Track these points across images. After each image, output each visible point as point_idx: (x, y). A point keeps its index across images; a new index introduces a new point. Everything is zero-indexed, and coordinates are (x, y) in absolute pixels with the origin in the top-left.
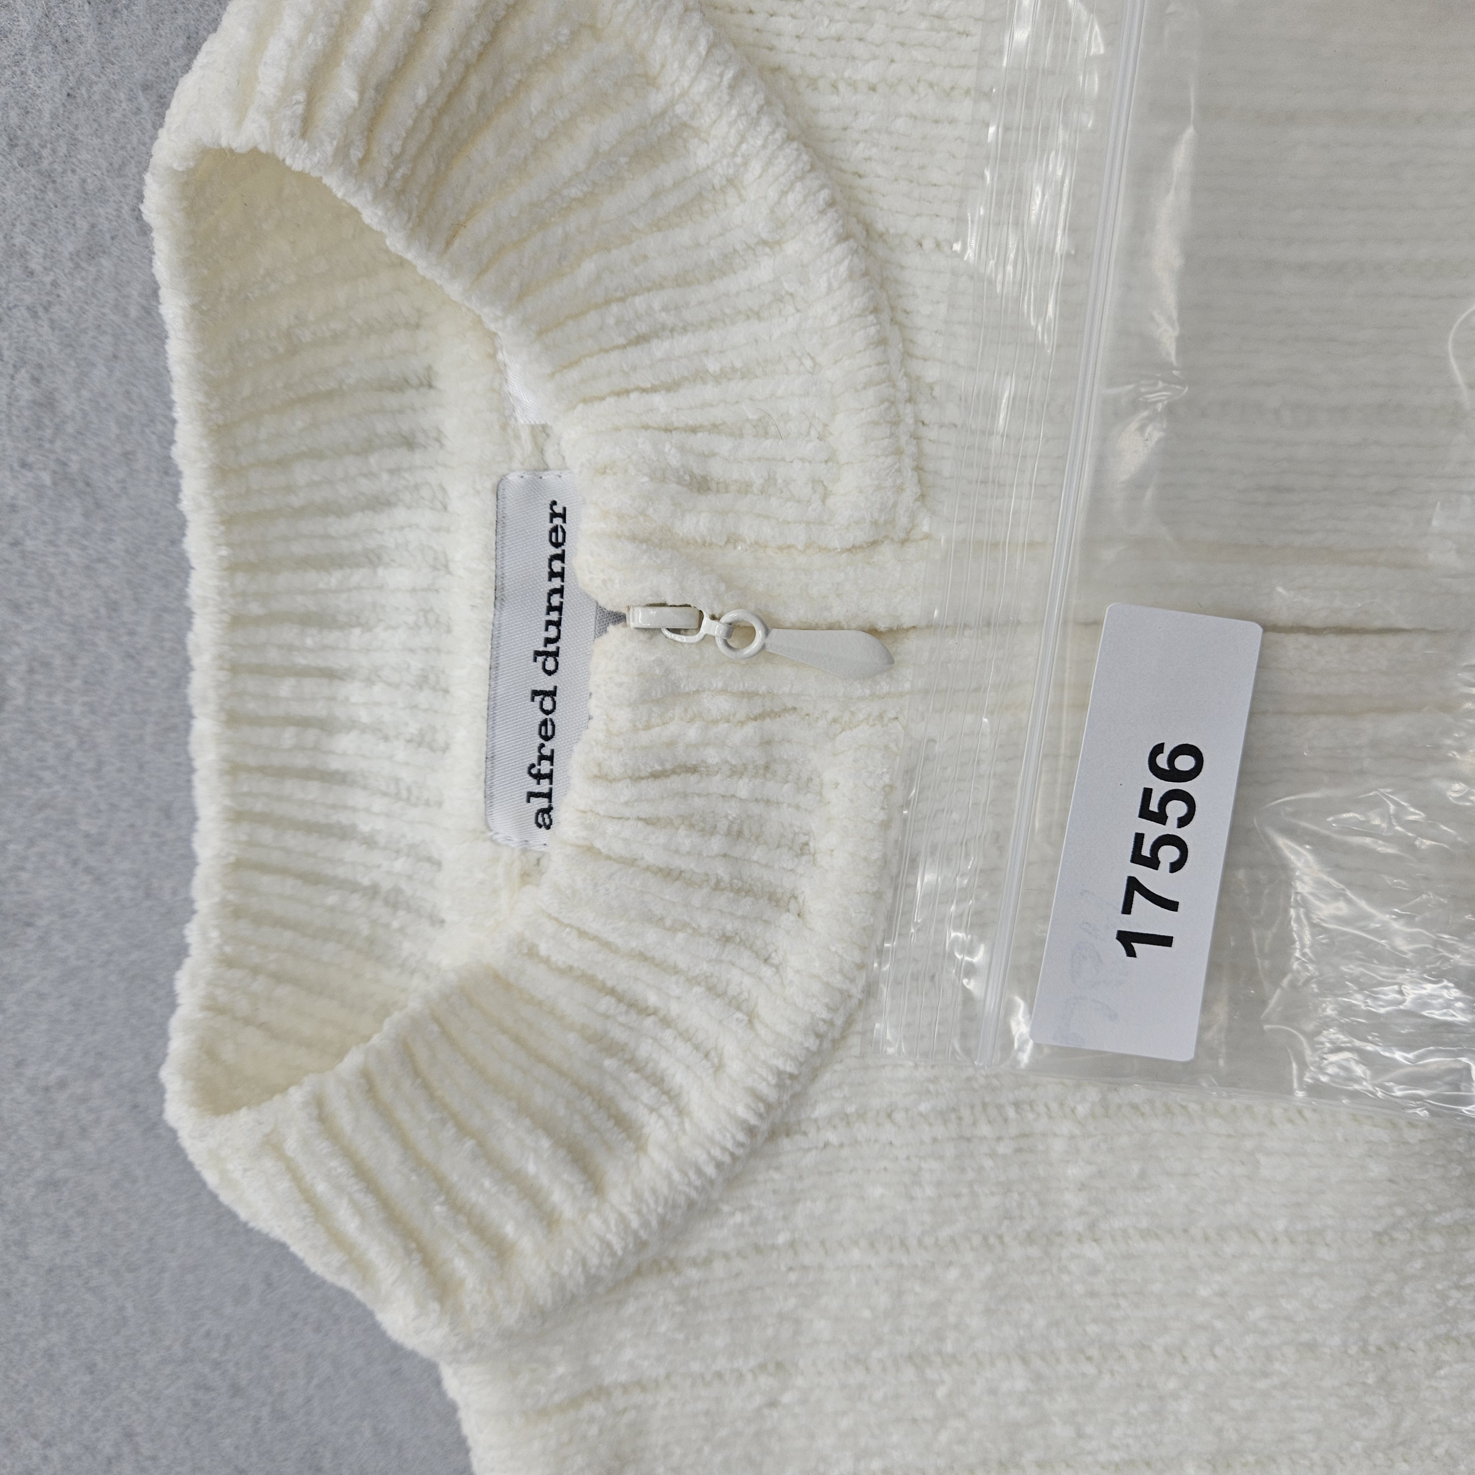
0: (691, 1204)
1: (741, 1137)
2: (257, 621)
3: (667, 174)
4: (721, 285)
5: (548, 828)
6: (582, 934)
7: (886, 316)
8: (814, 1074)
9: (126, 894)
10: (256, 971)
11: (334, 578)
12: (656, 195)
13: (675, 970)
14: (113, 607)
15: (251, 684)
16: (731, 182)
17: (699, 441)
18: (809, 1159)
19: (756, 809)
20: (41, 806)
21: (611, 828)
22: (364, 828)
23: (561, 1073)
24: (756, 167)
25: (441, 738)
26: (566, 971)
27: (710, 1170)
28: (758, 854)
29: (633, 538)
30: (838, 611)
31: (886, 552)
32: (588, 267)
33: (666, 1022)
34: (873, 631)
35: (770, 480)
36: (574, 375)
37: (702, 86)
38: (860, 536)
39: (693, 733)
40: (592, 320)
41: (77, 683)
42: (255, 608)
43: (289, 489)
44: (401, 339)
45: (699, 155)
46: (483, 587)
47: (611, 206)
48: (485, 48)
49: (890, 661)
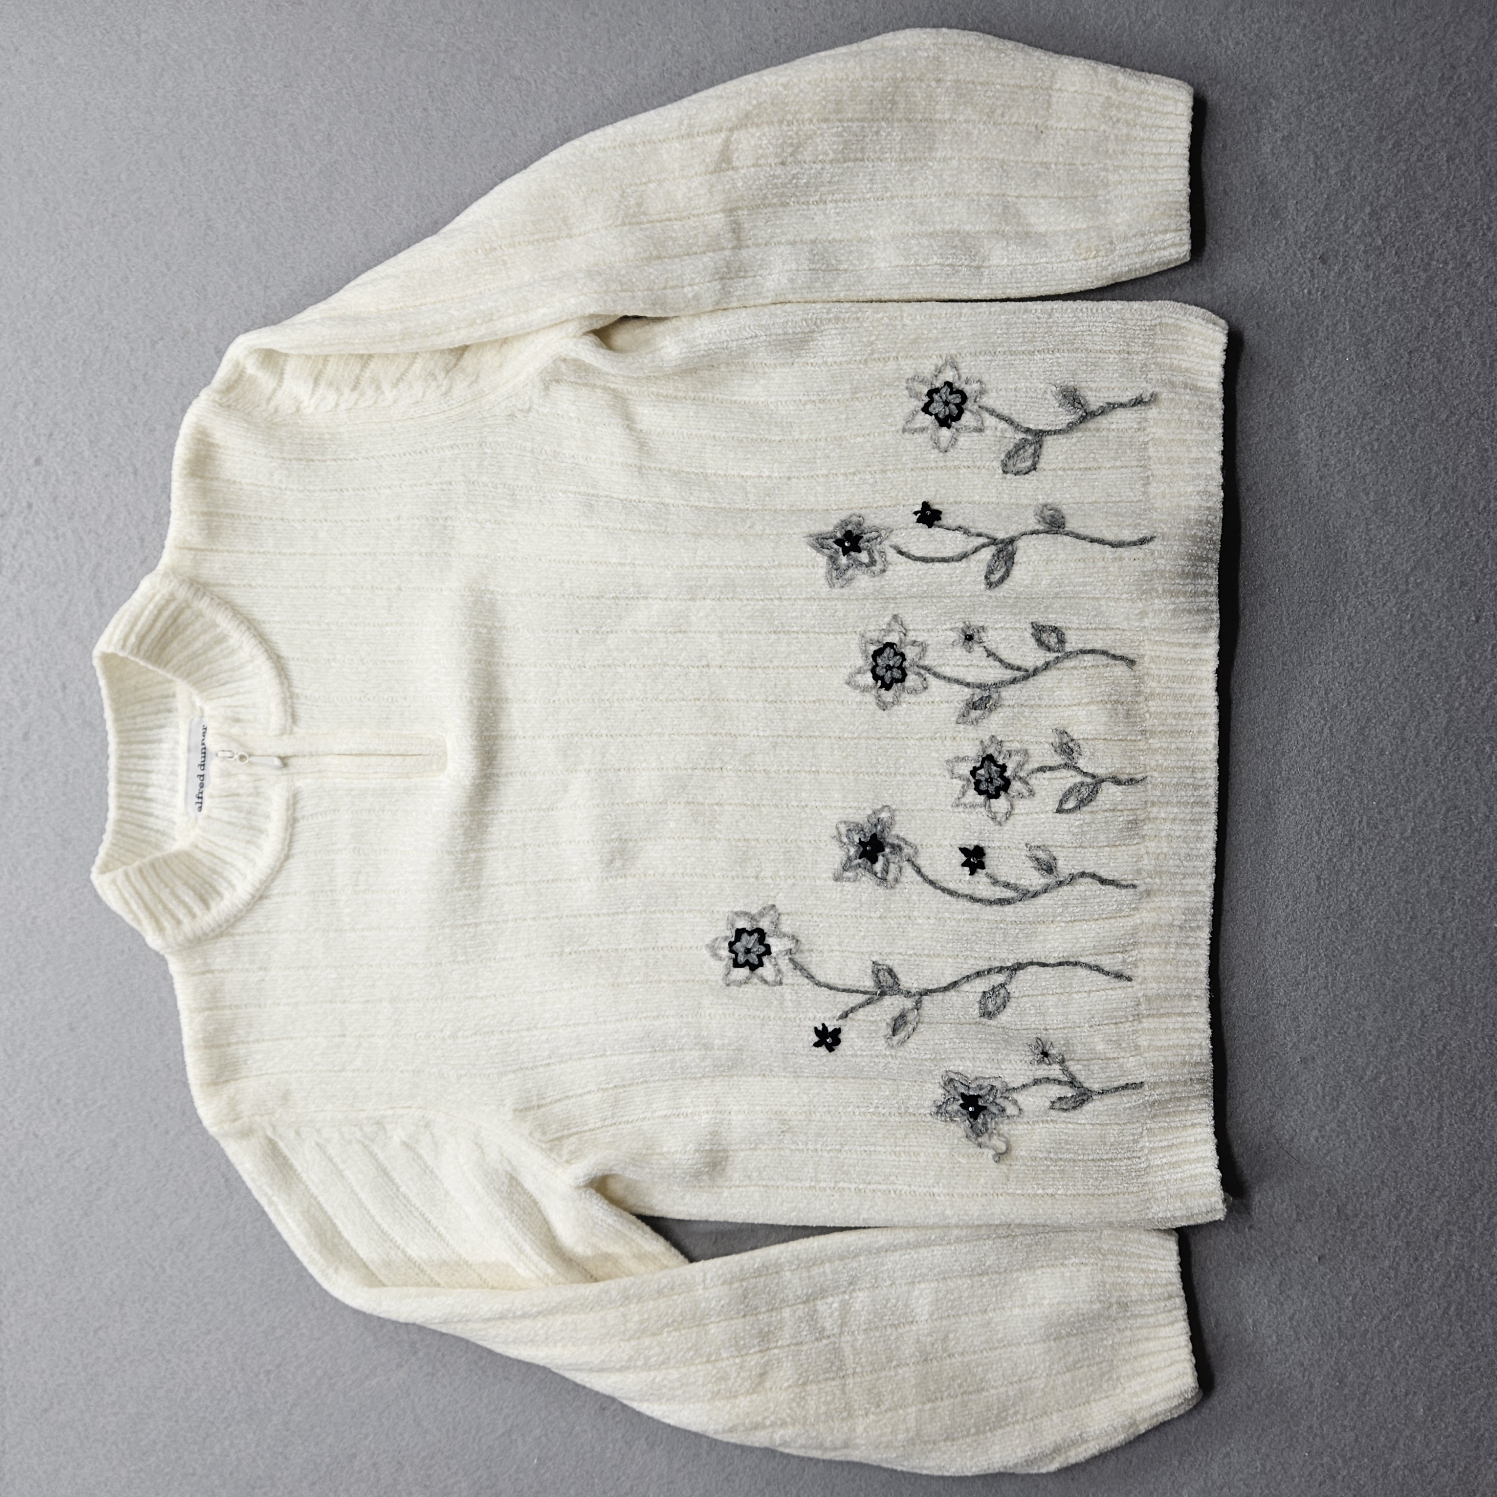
0: (236, 916)
1: (250, 898)
2: (128, 757)
3: (224, 646)
4: (240, 671)
5: (201, 811)
6: (210, 841)
7: (283, 677)
8: (273, 880)
10: (121, 848)
11: (147, 746)
12: (222, 650)
13: (235, 851)
14: (96, 756)
15: (125, 773)
16: (240, 647)
17: (237, 709)
18: (272, 907)
19: (254, 806)
21: (215, 811)
22: (156, 813)
23: (201, 877)
24: (246, 643)
25: (176, 788)
26: (207, 852)
27: (241, 907)
28: (254, 818)
29: (219, 734)
30: (270, 752)
31: (285, 737)
32: (206, 669)
33: (232, 865)
34: (280, 757)
35: (255, 718)
36: (205, 694)
37: (230, 626)
38: (276, 733)
39: (235, 785)
40: (208, 681)
41: (86, 776)
42: (126, 754)
43: (135, 724)
44: (166, 685)
45: (231, 642)
46: (185, 748)
47: (211, 654)
48: (172, 624)
49: (285, 765)
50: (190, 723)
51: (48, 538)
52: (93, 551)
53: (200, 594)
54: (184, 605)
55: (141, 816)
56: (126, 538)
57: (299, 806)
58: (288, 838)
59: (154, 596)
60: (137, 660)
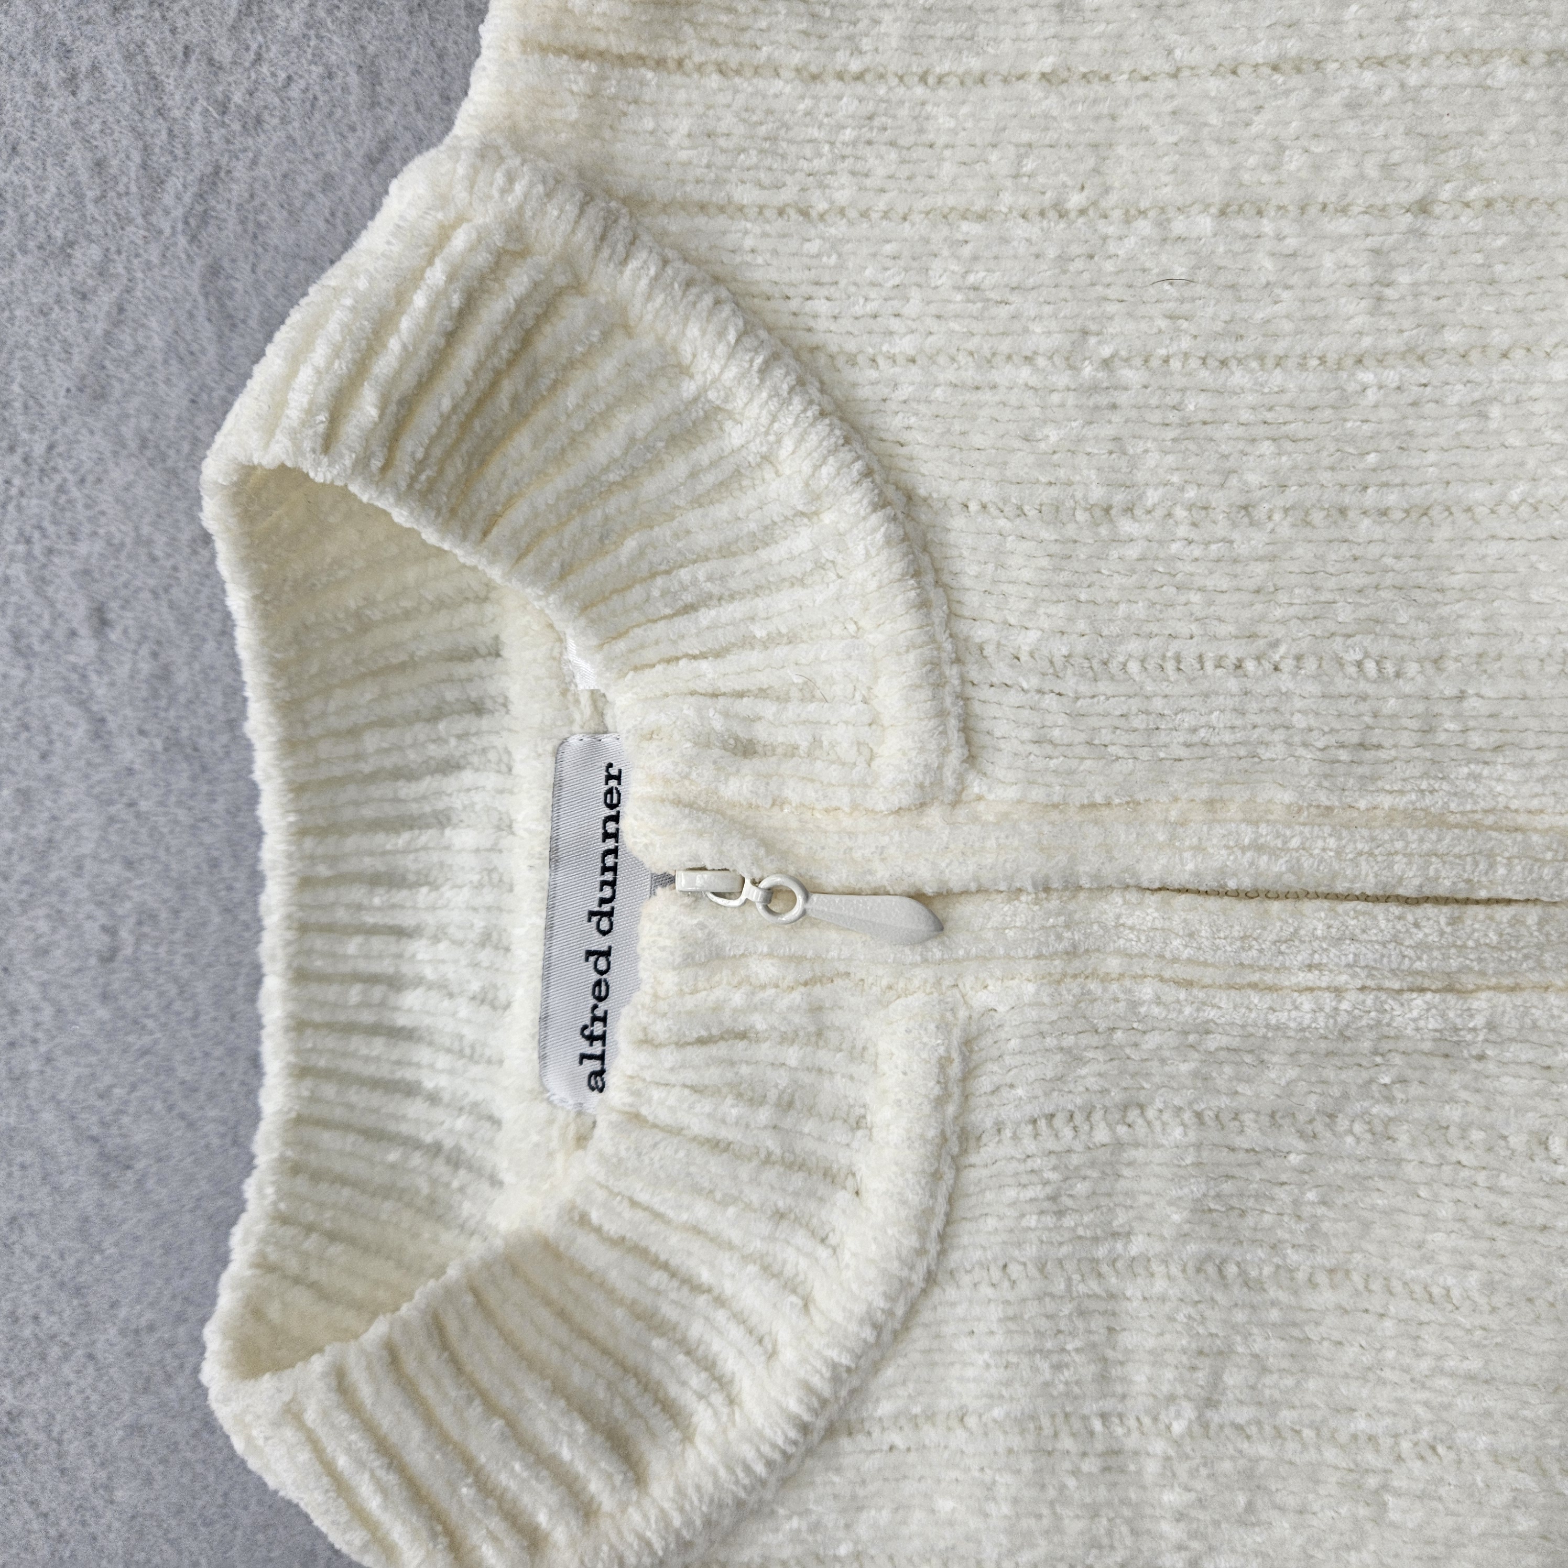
0: (740, 1504)
1: (793, 1434)
2: (327, 882)
3: (703, 454)
4: (763, 554)
5: (601, 1090)
6: (634, 1204)
7: (929, 578)
8: (876, 1368)
9: (215, 1142)
10: (310, 1228)
11: (402, 840)
12: (694, 474)
13: (730, 1246)
14: (214, 864)
15: (319, 942)
16: (766, 458)
17: (744, 706)
18: (871, 1464)
19: (807, 1078)
20: (144, 1052)
21: (657, 1094)
22: (429, 1084)
23: (605, 1352)
24: (788, 444)
25: (502, 997)
26: (619, 1242)
27: (760, 1469)
28: (809, 1126)
29: (678, 802)
30: (882, 875)
31: (934, 815)
32: (631, 544)
33: (720, 1301)
34: (918, 896)
35: (816, 742)
36: (621, 646)
37: (732, 372)
38: (903, 798)
39: (738, 999)
40: (636, 594)
41: (178, 936)
42: (323, 870)
43: (358, 757)
44: (469, 612)
45: (735, 435)
46: (541, 847)
47: (651, 487)
48: (516, 355)
49: (939, 927)
50: (557, 754)
51: (42, 88)
52: (195, 123)
53: (619, 235)
54: (560, 280)
55: (376, 1099)
56: (317, 70)
57: (984, 1083)
58: (941, 1207)
59: (444, 234)
60: (385, 503)
